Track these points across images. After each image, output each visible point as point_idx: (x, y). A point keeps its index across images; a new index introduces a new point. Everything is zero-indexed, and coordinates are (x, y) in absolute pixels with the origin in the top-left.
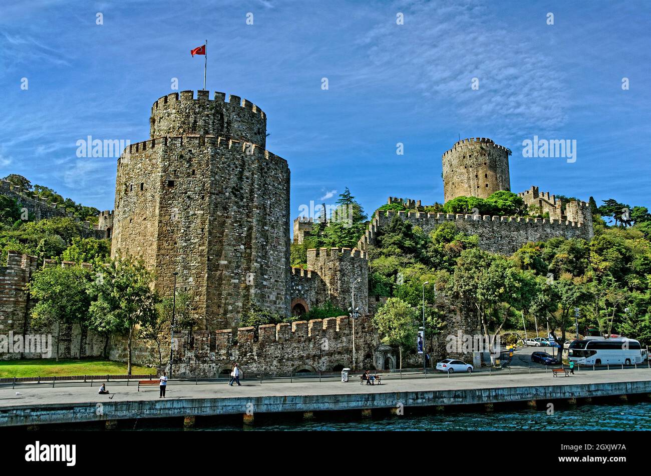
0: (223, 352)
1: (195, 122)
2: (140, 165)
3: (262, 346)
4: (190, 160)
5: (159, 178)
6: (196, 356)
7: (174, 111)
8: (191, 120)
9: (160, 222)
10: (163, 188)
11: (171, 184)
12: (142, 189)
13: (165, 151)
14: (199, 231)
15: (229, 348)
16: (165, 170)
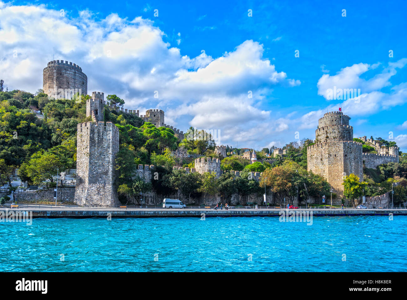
0: (373, 202)
1: (344, 135)
2: (334, 149)
3: (381, 201)
4: (350, 148)
5: (343, 154)
6: (368, 203)
7: (337, 131)
8: (343, 135)
9: (344, 166)
10: (344, 156)
11: (346, 155)
12: (335, 156)
13: (344, 146)
14: (354, 169)
15: (374, 201)
16: (344, 151)
